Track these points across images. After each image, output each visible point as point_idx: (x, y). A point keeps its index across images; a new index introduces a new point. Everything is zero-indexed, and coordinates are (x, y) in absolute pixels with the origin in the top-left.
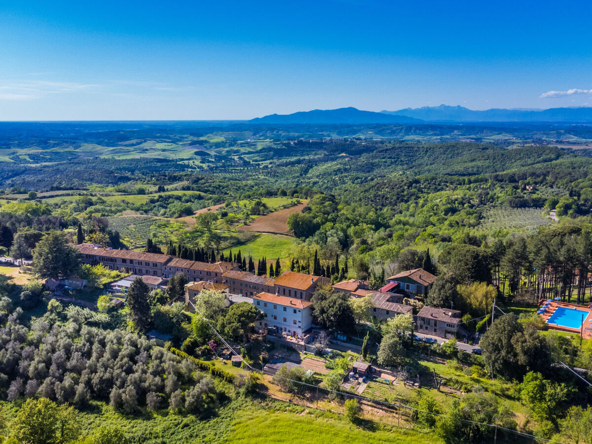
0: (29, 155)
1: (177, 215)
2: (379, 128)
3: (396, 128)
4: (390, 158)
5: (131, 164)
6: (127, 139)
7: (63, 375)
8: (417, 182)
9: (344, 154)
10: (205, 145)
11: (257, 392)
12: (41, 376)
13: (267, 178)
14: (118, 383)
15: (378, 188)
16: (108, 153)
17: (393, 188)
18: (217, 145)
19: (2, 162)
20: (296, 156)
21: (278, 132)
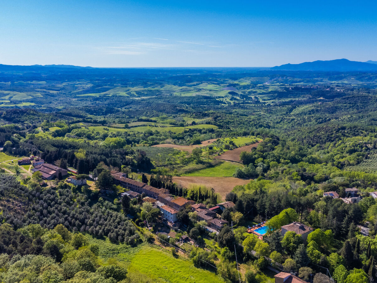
0: (136, 92)
1: (192, 143)
2: (360, 75)
3: (372, 76)
4: (350, 103)
5: (189, 100)
6: (192, 82)
7: (97, 226)
8: (344, 128)
9: (322, 98)
10: (237, 87)
11: (151, 240)
12: (91, 225)
13: (265, 114)
14: (112, 231)
15: (318, 131)
16: (178, 91)
17: (327, 132)
18: (245, 87)
19: (122, 96)
20: (291, 97)
21: (286, 78)
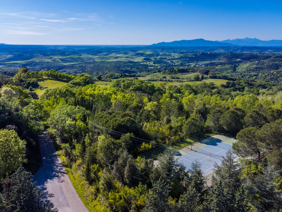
0: (60, 59)
6: (102, 52)
10: (144, 56)
16: (97, 58)
